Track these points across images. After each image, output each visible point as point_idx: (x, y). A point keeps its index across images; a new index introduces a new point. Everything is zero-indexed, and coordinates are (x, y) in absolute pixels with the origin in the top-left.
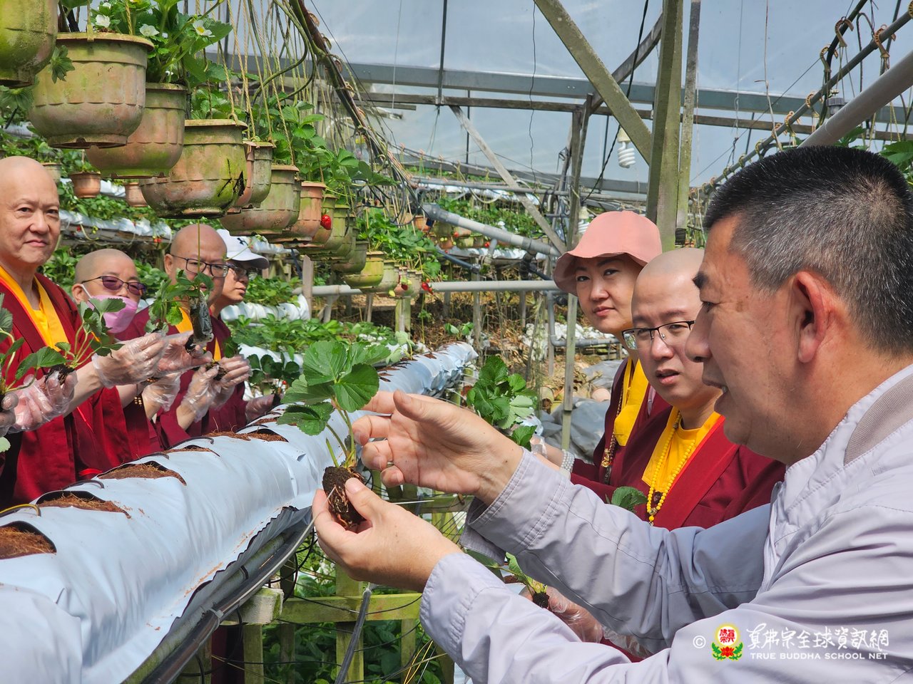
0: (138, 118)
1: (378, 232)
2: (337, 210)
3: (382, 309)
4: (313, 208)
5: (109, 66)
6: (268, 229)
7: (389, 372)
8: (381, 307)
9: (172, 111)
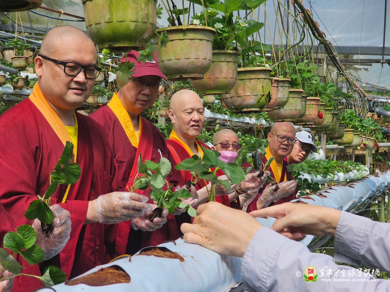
0: (208, 65)
1: (350, 121)
2: (326, 110)
3: (360, 155)
4: (314, 109)
5: (193, 41)
6: (290, 118)
7: (354, 183)
8: (359, 154)
9: (231, 63)
